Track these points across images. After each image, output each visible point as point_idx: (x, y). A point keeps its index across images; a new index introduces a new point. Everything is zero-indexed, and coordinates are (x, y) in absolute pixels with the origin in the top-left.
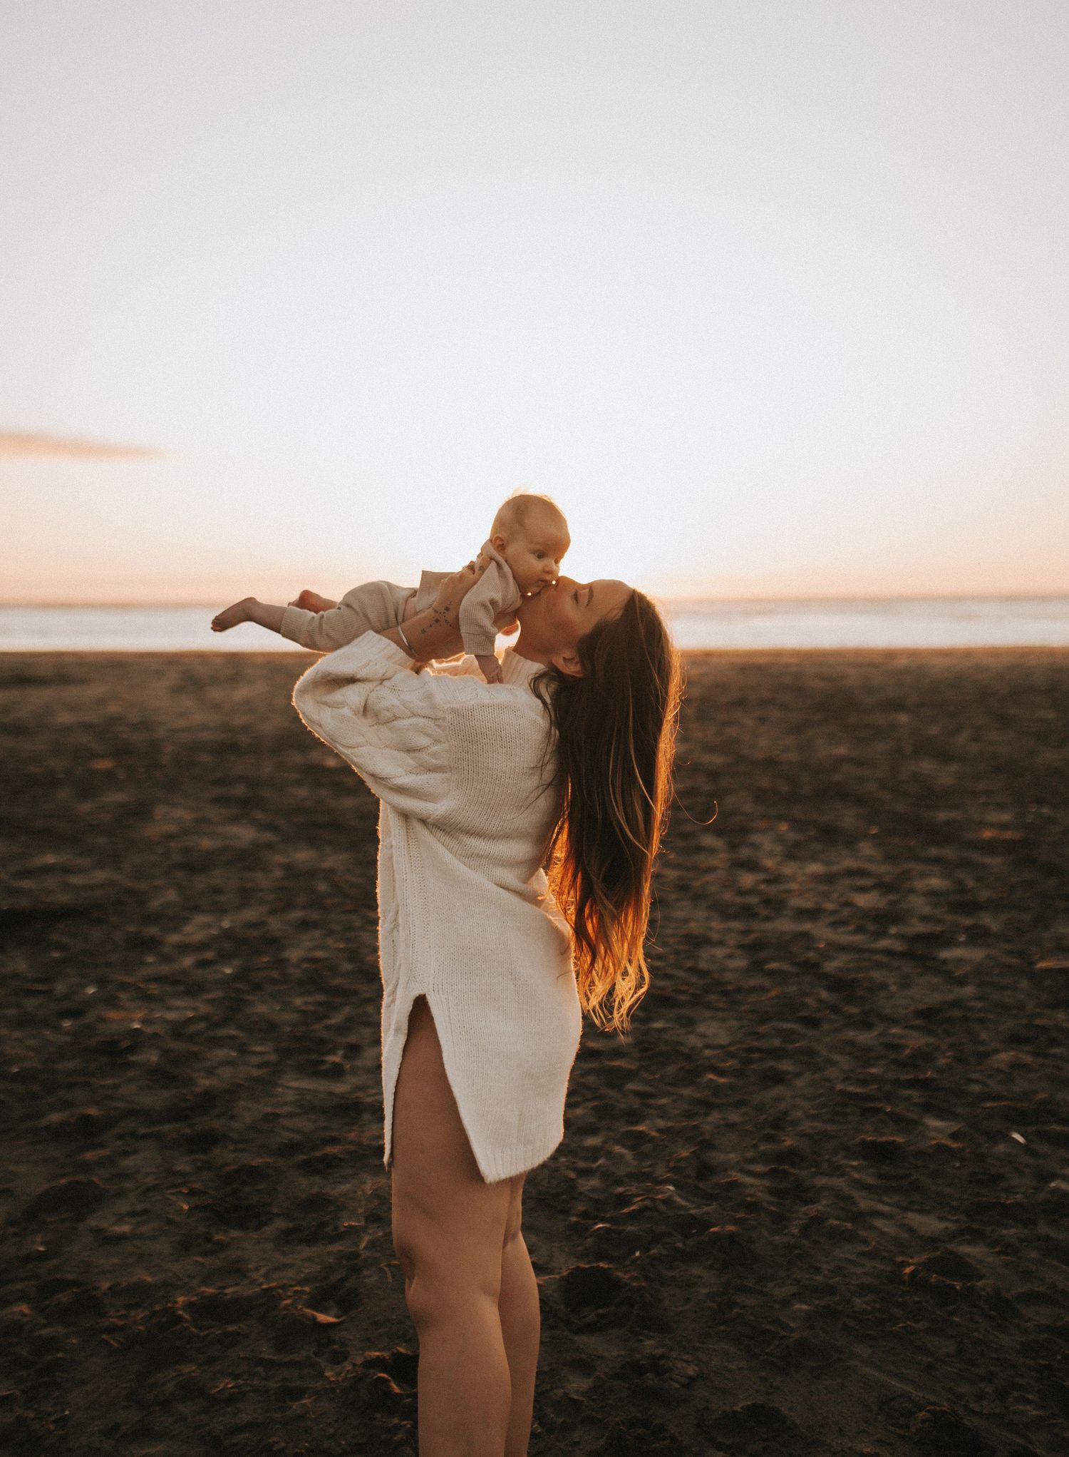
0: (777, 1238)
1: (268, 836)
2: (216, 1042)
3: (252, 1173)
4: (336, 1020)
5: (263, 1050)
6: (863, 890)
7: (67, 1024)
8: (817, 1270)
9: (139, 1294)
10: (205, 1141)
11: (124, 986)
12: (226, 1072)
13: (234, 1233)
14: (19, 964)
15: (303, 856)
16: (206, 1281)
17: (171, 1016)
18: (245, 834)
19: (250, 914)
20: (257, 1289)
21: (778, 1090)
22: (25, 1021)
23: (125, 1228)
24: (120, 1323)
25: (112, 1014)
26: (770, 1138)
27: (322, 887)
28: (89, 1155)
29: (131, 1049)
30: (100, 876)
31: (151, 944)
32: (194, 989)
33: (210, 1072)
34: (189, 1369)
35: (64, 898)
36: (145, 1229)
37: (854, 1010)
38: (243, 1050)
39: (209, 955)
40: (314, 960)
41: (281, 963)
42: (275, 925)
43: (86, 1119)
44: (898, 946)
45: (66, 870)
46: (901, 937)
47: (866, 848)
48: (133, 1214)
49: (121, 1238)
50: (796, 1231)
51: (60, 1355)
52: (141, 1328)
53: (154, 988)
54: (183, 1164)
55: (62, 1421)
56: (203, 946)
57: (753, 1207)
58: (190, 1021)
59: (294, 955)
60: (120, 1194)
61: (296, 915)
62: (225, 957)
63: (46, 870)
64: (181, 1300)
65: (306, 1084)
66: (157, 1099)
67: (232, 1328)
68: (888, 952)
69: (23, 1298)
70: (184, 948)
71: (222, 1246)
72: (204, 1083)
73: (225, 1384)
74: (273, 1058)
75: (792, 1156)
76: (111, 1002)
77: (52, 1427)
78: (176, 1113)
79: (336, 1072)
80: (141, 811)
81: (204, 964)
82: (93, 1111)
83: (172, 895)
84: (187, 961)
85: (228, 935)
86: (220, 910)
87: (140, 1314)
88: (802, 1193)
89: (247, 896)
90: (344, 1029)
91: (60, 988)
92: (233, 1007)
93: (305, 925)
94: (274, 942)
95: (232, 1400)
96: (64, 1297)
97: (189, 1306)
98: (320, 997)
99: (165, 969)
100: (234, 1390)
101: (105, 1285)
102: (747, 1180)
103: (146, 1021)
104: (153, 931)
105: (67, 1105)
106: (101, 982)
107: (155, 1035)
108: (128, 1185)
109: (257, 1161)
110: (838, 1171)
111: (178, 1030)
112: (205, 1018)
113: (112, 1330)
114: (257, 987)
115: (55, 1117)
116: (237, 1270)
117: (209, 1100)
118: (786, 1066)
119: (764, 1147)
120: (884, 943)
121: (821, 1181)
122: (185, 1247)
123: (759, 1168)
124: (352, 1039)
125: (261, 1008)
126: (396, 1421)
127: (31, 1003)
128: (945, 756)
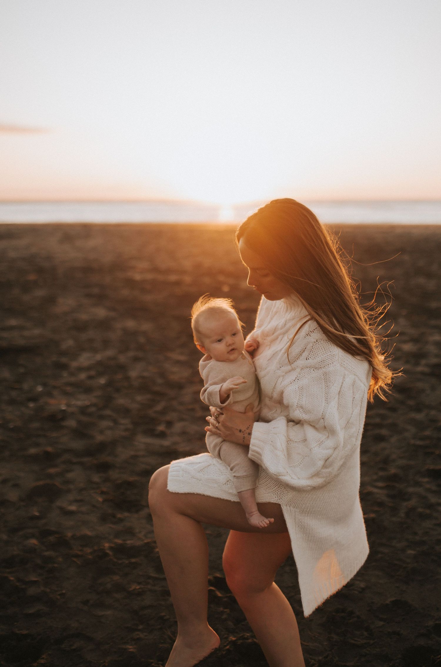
0: (394, 519)
1: (112, 314)
2: (102, 417)
3: (129, 484)
4: (159, 407)
5: (125, 422)
6: (405, 342)
7: (31, 405)
8: (416, 534)
9: (85, 540)
10: (104, 467)
11: (55, 387)
12: (109, 433)
13: (126, 514)
14: (6, 374)
15: (130, 324)
16: (117, 536)
17: (79, 403)
18: (101, 313)
19: (110, 353)
20: (142, 543)
21: (383, 445)
22: (12, 402)
23: (73, 508)
24: (79, 553)
25: (52, 401)
26: (383, 469)
27: (142, 340)
28: (52, 471)
29: (63, 419)
30: (37, 332)
31: (64, 367)
32: (88, 390)
33: (101, 432)
34: (116, 578)
35: (21, 342)
36: (84, 509)
37: (411, 403)
38: (115, 422)
39: (93, 373)
40: (143, 377)
41: (127, 378)
42: (122, 359)
43: (47, 453)
44: (426, 370)
45: (21, 328)
46: (427, 365)
47: (402, 321)
48: (77, 501)
49: (72, 513)
50: (403, 515)
51: (56, 565)
52: (90, 557)
53: (69, 389)
54: (96, 478)
55: (62, 595)
56: (88, 368)
57: (381, 504)
58: (88, 407)
59: (133, 374)
60: (69, 491)
61: (131, 354)
62: (100, 374)
63: (11, 328)
64: (107, 545)
65: (149, 440)
66: (78, 445)
67: (133, 560)
68: (423, 373)
69: (33, 536)
70: (81, 369)
71: (121, 520)
72: (99, 438)
73: (135, 587)
74: (130, 426)
75: (394, 478)
76: (50, 395)
77: (59, 597)
78: (89, 452)
79: (162, 435)
80: (51, 300)
81: (90, 378)
82: (49, 449)
83: (70, 343)
84: (83, 376)
85: (99, 363)
86: (95, 351)
87: (88, 550)
88: (402, 496)
89: (106, 344)
90: (164, 412)
91: (26, 386)
92: (108, 400)
93: (136, 359)
94: (122, 368)
95: (140, 594)
96: (52, 539)
97: (111, 548)
98: (149, 396)
99: (73, 379)
100: (139, 590)
101: (69, 534)
102: (375, 490)
103: (68, 405)
104: (64, 360)
105: (37, 445)
106: (44, 385)
107: (73, 413)
108: (72, 487)
109: (131, 479)
110: (417, 484)
111: (83, 410)
112: (94, 405)
113: (77, 556)
114: (118, 390)
115: (33, 451)
116: (130, 532)
117: (102, 447)
118: (384, 432)
119: (381, 473)
120: (420, 369)
121: (411, 490)
122: (104, 519)
123: (380, 484)
124: (168, 418)
125: (121, 401)
126: (221, 609)
127: (14, 394)
128: (429, 276)
